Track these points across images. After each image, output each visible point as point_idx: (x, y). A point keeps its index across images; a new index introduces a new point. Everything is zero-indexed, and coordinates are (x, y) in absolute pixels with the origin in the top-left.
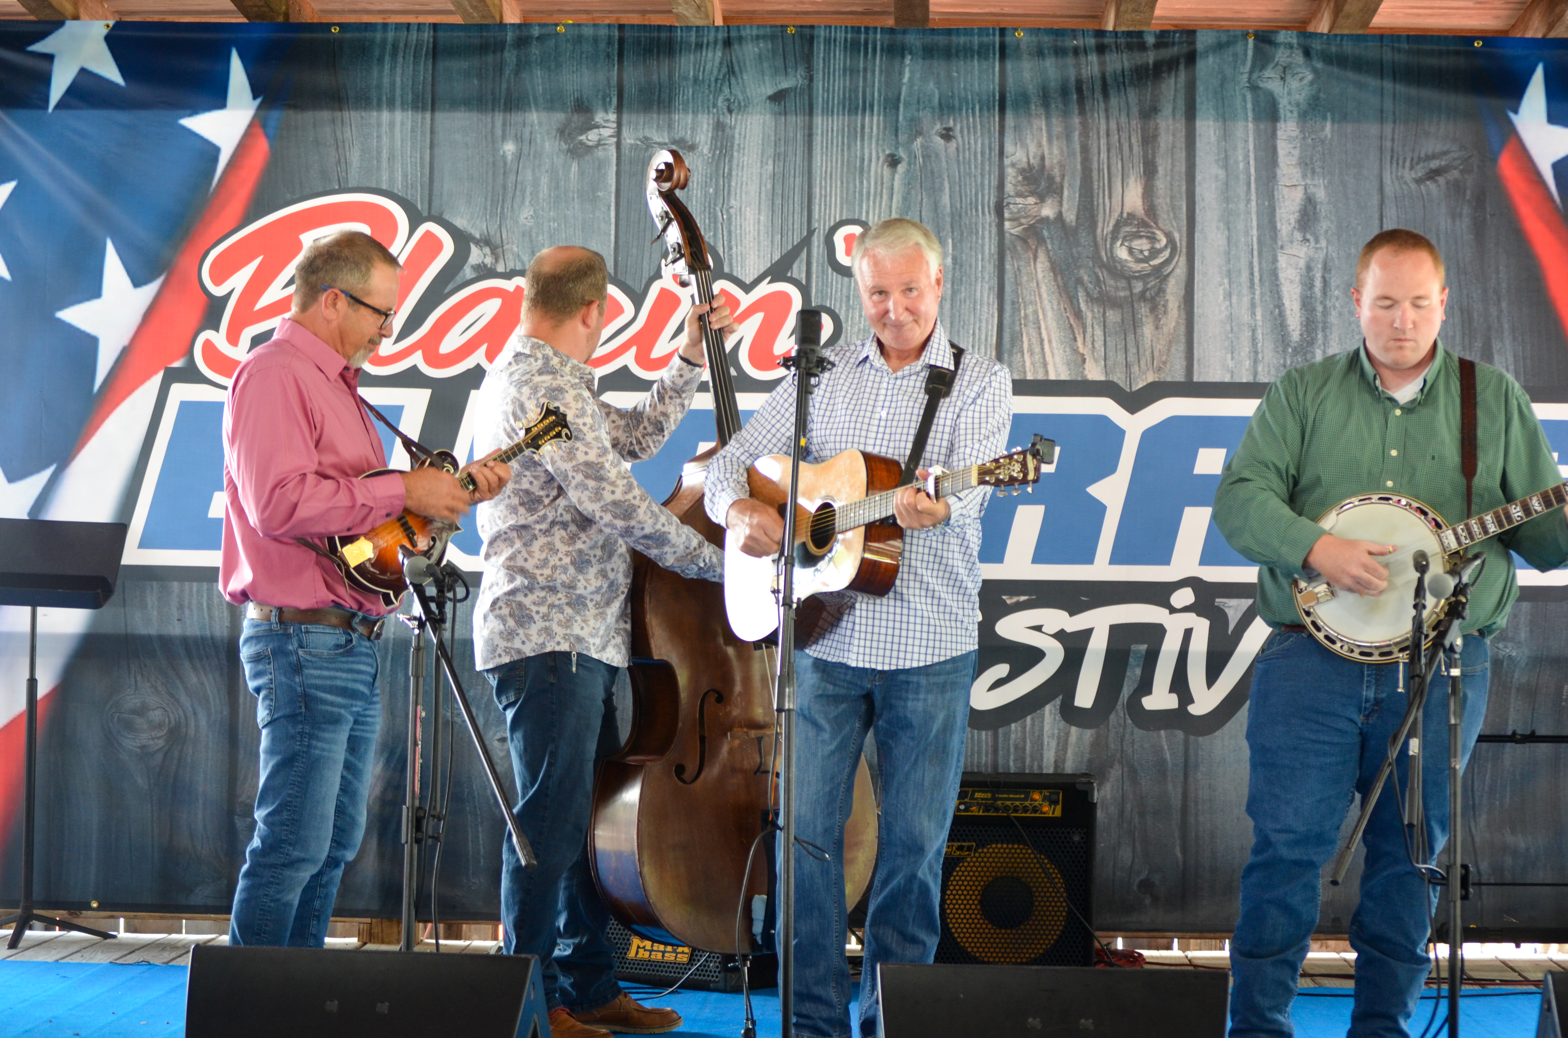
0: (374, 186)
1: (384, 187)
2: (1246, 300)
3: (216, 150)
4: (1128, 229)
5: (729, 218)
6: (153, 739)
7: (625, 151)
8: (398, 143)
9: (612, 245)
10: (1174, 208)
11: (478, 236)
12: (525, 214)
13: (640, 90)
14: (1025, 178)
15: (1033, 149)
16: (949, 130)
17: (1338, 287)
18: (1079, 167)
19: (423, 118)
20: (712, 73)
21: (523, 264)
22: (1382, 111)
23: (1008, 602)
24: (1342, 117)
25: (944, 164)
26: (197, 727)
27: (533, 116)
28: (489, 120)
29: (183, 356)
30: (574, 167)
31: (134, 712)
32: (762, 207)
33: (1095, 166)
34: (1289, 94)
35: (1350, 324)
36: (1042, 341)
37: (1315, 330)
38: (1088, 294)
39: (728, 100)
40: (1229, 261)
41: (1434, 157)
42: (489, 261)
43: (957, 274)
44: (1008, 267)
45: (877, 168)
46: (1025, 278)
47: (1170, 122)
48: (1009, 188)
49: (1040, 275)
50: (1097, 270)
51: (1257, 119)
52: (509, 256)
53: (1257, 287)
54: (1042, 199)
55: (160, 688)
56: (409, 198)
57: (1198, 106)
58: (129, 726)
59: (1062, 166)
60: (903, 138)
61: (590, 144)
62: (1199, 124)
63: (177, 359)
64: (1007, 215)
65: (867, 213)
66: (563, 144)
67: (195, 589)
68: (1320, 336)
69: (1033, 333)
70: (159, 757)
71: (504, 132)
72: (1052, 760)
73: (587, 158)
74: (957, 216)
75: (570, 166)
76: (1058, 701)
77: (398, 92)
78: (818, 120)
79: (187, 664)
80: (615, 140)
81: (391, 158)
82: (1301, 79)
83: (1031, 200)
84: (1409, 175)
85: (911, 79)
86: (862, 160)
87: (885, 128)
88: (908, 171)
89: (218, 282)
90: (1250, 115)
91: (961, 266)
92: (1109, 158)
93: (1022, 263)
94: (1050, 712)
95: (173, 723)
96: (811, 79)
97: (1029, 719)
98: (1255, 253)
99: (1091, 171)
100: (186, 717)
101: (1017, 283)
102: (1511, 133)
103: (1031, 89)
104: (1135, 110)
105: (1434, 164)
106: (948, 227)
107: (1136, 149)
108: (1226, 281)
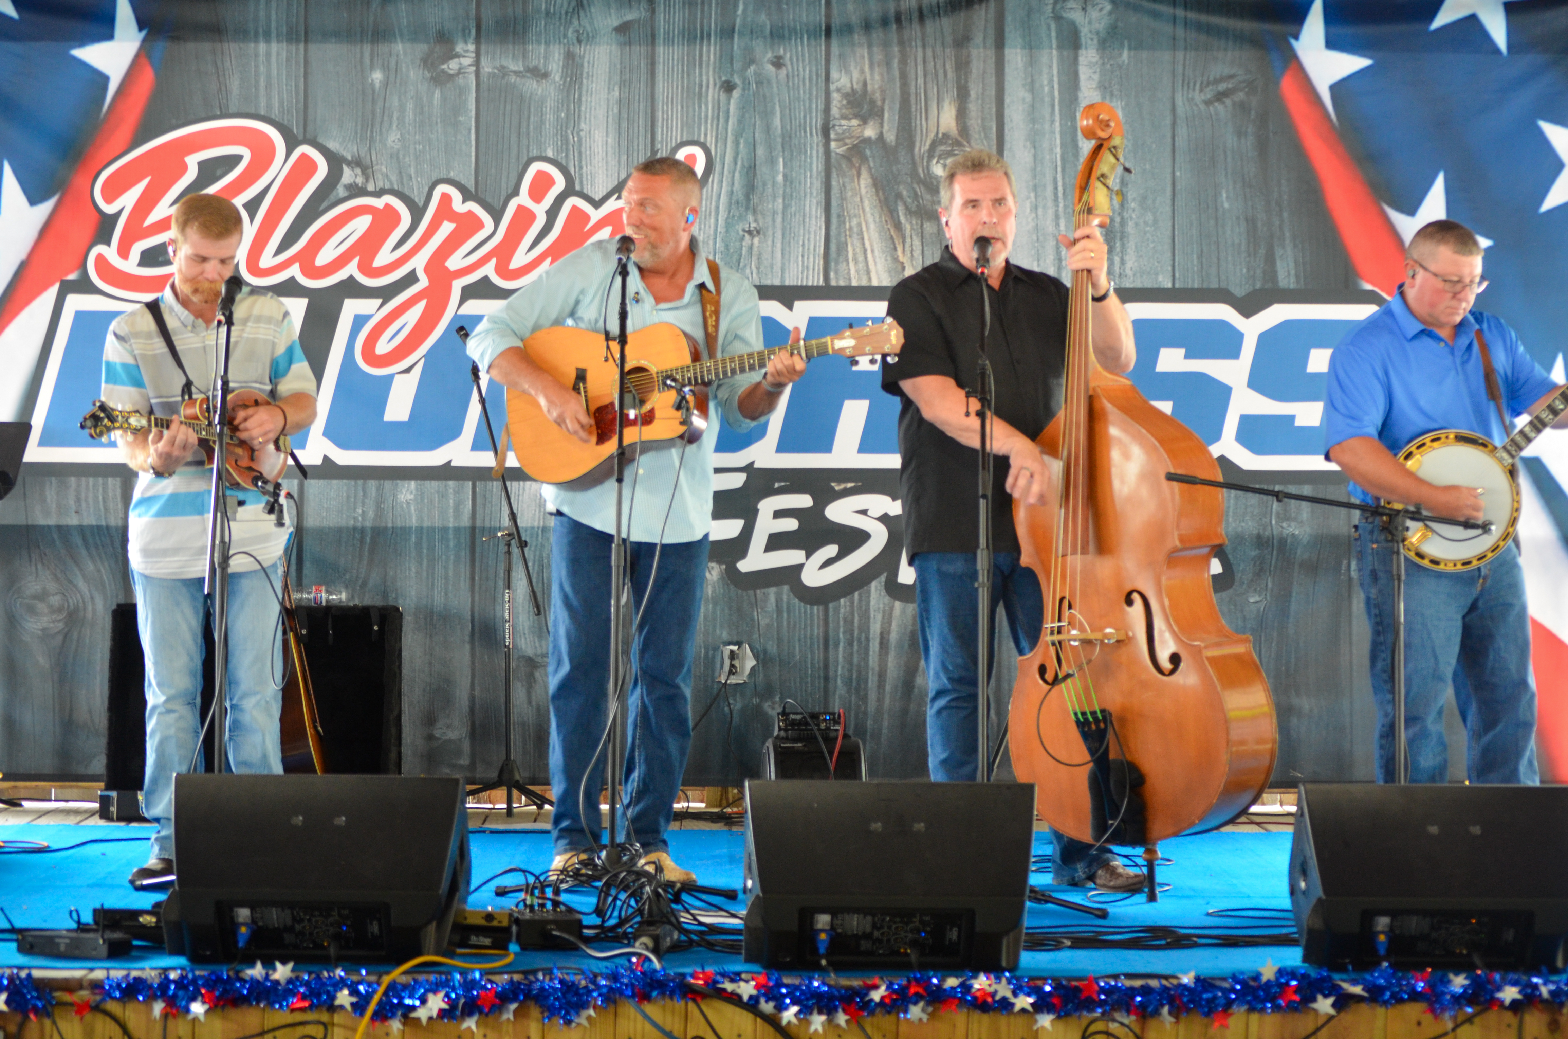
0: (253, 111)
1: (262, 113)
2: (1051, 212)
3: (105, 79)
4: (943, 148)
5: (580, 140)
6: (53, 622)
7: (484, 78)
8: (275, 72)
9: (473, 165)
10: (985, 129)
11: (349, 158)
12: (393, 138)
13: (497, 23)
14: (849, 102)
15: (856, 75)
16: (779, 58)
17: (1134, 200)
18: (898, 91)
19: (297, 49)
20: (562, 6)
21: (391, 183)
22: (1174, 39)
23: (837, 488)
24: (1137, 45)
25: (775, 90)
26: (94, 611)
27: (399, 47)
28: (358, 50)
29: (77, 269)
30: (437, 94)
31: (35, 597)
32: (610, 130)
33: (913, 90)
34: (1090, 23)
35: (1145, 233)
36: (865, 251)
37: (1114, 239)
38: (907, 208)
39: (578, 31)
40: (1035, 177)
41: (1222, 79)
42: (360, 180)
43: (788, 190)
44: (834, 183)
45: (712, 93)
46: (849, 194)
47: (981, 50)
48: (835, 111)
49: (863, 191)
50: (915, 186)
51: (1060, 47)
52: (379, 176)
53: (1061, 200)
54: (864, 121)
55: (59, 575)
56: (286, 122)
57: (1007, 35)
58: (31, 610)
59: (883, 91)
60: (737, 65)
61: (451, 72)
62: (1007, 51)
63: (72, 272)
64: (832, 136)
65: (706, 135)
66: (426, 72)
67: (91, 484)
68: (1118, 244)
69: (857, 244)
70: (60, 638)
71: (372, 61)
72: (878, 631)
73: (448, 85)
74: (787, 138)
75: (433, 93)
76: (883, 578)
77: (274, 24)
78: (660, 50)
79: (84, 552)
80: (474, 68)
81: (268, 86)
82: (1101, 10)
83: (855, 122)
84: (1199, 97)
85: (744, 11)
86: (701, 86)
87: (721, 57)
88: (742, 96)
89: (109, 200)
90: (1054, 43)
91: (791, 183)
92: (925, 83)
93: (847, 180)
94: (876, 588)
95: (72, 607)
96: (653, 12)
97: (856, 594)
98: (1059, 169)
99: (909, 95)
100: (84, 602)
101: (843, 198)
102: (1292, 59)
103: (855, 19)
104: (949, 39)
105: (1222, 87)
106: (779, 147)
107: (951, 75)
108: (1032, 195)
